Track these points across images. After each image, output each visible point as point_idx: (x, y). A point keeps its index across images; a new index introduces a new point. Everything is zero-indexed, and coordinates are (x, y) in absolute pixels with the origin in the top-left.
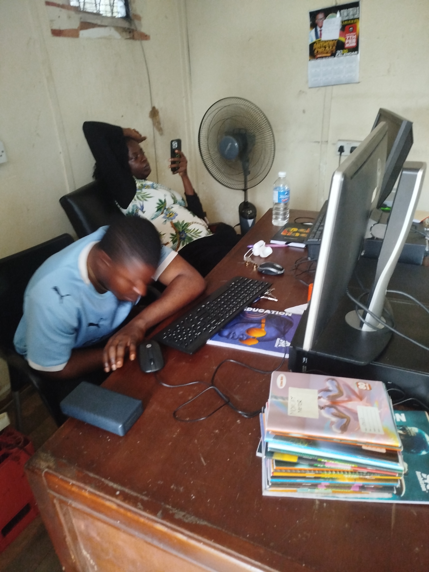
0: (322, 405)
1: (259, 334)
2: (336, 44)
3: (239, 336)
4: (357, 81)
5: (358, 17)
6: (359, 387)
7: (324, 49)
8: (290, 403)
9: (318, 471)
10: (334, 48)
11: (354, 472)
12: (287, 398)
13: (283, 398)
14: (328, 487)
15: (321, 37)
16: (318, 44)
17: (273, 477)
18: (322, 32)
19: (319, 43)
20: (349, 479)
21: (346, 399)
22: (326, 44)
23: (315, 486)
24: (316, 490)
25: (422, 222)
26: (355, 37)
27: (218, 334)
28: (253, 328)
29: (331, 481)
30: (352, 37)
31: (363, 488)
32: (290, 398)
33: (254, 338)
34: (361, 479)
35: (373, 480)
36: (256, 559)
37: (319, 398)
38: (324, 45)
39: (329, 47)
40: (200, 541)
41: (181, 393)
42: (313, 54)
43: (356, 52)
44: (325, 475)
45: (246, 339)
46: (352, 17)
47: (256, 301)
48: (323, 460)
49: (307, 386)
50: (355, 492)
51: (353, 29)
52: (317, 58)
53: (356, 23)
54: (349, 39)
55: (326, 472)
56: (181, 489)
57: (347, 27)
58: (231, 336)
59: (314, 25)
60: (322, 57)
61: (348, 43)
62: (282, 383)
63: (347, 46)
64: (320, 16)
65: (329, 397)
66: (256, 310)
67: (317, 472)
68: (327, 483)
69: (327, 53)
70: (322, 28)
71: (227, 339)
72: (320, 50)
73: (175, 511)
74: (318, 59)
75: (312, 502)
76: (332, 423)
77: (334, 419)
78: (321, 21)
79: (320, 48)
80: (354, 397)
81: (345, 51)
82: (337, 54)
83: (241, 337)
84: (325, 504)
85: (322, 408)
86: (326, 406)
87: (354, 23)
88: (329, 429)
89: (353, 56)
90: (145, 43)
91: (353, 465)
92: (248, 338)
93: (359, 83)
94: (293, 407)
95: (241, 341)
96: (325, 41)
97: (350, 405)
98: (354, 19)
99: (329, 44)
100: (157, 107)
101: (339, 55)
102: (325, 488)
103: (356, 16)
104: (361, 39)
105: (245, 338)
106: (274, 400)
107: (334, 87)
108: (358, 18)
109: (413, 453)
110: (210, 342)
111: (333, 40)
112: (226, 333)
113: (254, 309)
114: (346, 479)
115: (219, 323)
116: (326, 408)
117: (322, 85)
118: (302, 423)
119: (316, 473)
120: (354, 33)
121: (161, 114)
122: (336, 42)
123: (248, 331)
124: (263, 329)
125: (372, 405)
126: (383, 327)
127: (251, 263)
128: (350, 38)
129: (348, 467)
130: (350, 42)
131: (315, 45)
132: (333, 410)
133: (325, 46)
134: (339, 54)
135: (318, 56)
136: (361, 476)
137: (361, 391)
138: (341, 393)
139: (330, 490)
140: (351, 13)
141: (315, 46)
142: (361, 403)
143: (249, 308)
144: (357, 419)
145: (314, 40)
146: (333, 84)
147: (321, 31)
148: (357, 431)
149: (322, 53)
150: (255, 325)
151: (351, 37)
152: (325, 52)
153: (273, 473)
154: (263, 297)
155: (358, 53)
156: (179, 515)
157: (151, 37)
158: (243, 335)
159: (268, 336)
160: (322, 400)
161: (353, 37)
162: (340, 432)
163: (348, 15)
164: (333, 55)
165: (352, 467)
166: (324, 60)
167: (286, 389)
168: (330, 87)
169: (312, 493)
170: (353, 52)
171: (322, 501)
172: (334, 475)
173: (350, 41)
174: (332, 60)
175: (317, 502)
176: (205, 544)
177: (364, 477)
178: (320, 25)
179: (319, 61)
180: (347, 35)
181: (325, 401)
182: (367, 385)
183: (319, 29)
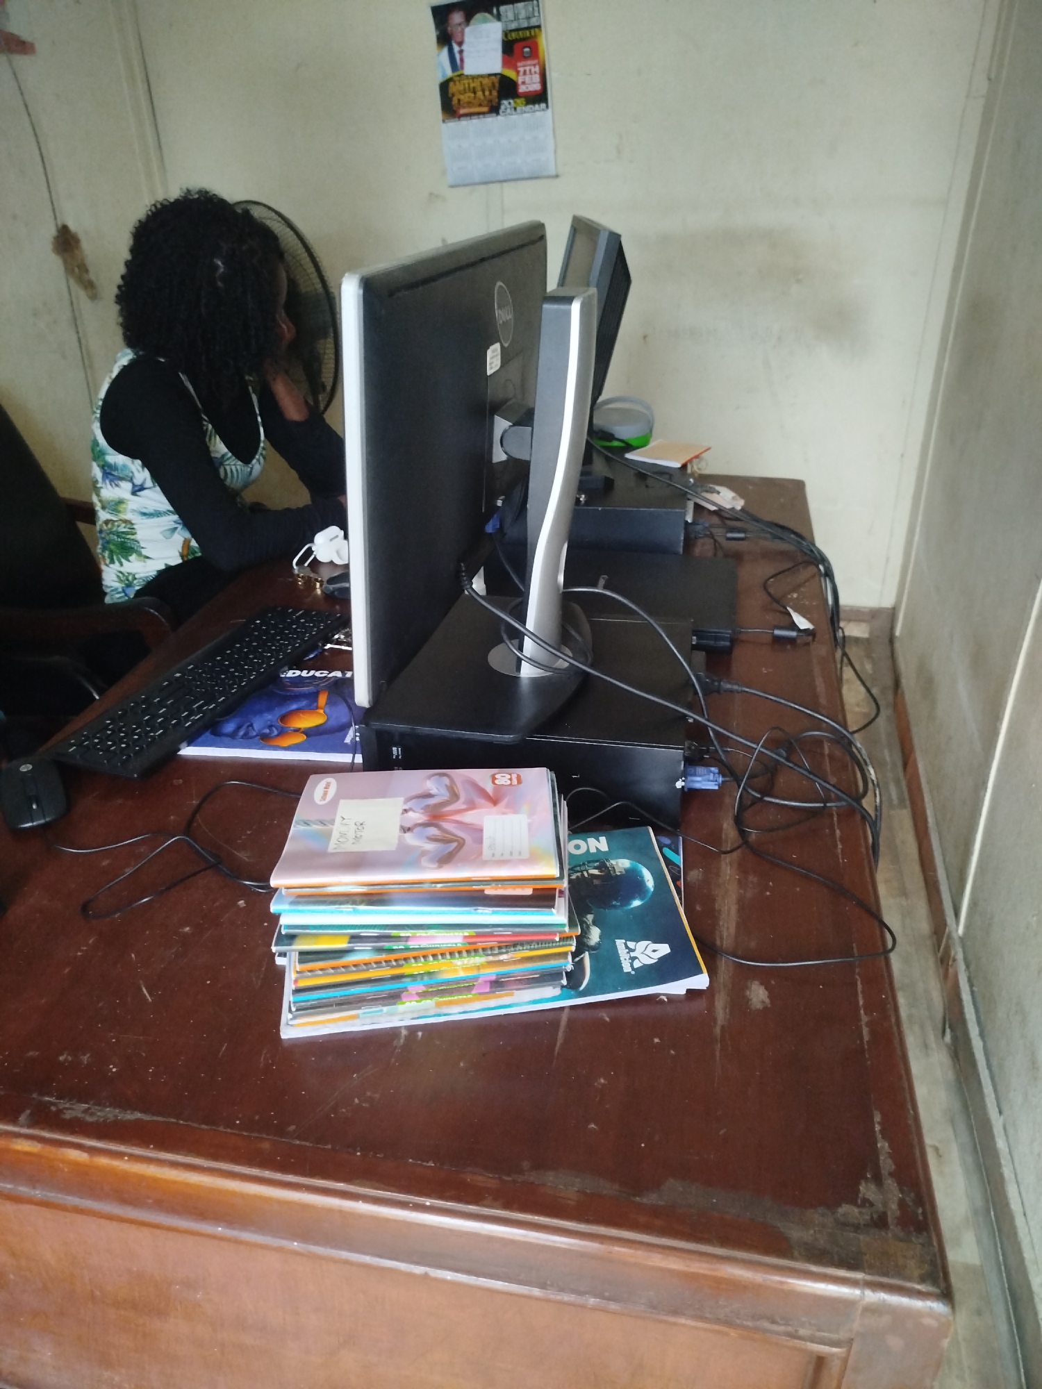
0: (408, 825)
1: (308, 721)
2: (497, 85)
3: (259, 731)
4: (553, 172)
5: (537, 24)
6: (496, 782)
7: (472, 95)
8: (337, 829)
9: (396, 960)
10: (495, 93)
11: (471, 951)
12: (332, 822)
13: (322, 823)
14: (423, 995)
15: (462, 68)
16: (457, 83)
17: (298, 991)
18: (465, 54)
19: (459, 81)
20: (466, 969)
21: (464, 807)
22: (476, 84)
23: (394, 997)
24: (400, 1007)
25: (684, 466)
26: (537, 69)
27: (210, 730)
28: (298, 710)
29: (426, 980)
30: (530, 70)
31: (498, 984)
32: (338, 820)
33: (297, 730)
34: (490, 963)
35: (515, 962)
36: (250, 1162)
37: (406, 811)
38: (472, 85)
39: (483, 91)
40: (119, 1155)
41: (105, 863)
42: (450, 108)
43: (543, 105)
44: (414, 968)
45: (277, 735)
46: (525, 25)
47: (311, 656)
48: (403, 933)
49: (383, 793)
50: (483, 995)
51: (531, 51)
52: (460, 116)
53: (535, 36)
54: (525, 73)
55: (413, 960)
56: (85, 1059)
57: (517, 47)
58: (241, 733)
59: (445, 39)
60: (470, 115)
61: (524, 83)
62: (325, 794)
63: (522, 89)
64: (457, 18)
65: (426, 808)
66: (308, 673)
67: (394, 963)
68: (418, 987)
69: (480, 105)
70: (465, 47)
71: (232, 739)
72: (465, 98)
73: (64, 1104)
74: (462, 118)
75: (393, 1033)
76: (424, 853)
77: (430, 846)
78: (459, 29)
79: (464, 92)
80: (482, 801)
81: (518, 101)
82: (503, 107)
83: (267, 731)
84: (420, 1034)
85: (405, 830)
86: (417, 825)
87: (530, 37)
88: (414, 864)
89: (537, 114)
90: (21, 60)
91: (467, 933)
92: (283, 733)
93: (557, 176)
94: (343, 835)
95: (265, 740)
96: (473, 78)
97: (469, 817)
98: (529, 28)
99: (481, 83)
100: (73, 227)
101: (508, 111)
102: (418, 999)
103: (534, 22)
104: (552, 77)
105: (276, 732)
106: (302, 828)
107: (505, 184)
108: (539, 27)
109: (615, 907)
110: (188, 751)
111: (490, 75)
112: (229, 727)
113: (305, 672)
114: (459, 969)
115: (211, 707)
116: (417, 830)
117: (477, 180)
118: (356, 862)
119: (393, 967)
120: (535, 62)
121: (86, 245)
122: (496, 80)
123: (283, 718)
124: (322, 711)
125: (516, 811)
126: (566, 665)
127: (310, 578)
128: (528, 72)
129: (455, 939)
130: (528, 82)
131: (451, 84)
132: (433, 831)
133: (474, 88)
134: (506, 109)
135: (462, 111)
136: (491, 958)
137: (498, 788)
138: (455, 796)
139: (429, 1003)
140: (523, 14)
141: (453, 88)
142: (495, 809)
143: (291, 672)
144: (480, 841)
145: (449, 73)
146: (502, 178)
147: (461, 52)
148: (477, 859)
149: (469, 104)
150: (304, 703)
151: (527, 69)
152: (476, 102)
153: (296, 981)
154: (329, 646)
155: (547, 107)
156: (76, 1110)
157: (37, 46)
158: (270, 727)
159: (333, 723)
160: (411, 814)
161: (533, 70)
162: (435, 865)
163: (516, 18)
164: (495, 110)
165: (465, 937)
166: (475, 121)
167: (334, 803)
168: (497, 186)
169: (391, 1014)
170: (537, 106)
171: (412, 1030)
172: (432, 965)
173: (527, 78)
174: (491, 120)
175: (404, 1032)
176: (133, 1158)
177: (496, 959)
178: (459, 40)
179: (464, 123)
180: (519, 64)
181: (417, 817)
182: (514, 776)
183: (456, 48)
